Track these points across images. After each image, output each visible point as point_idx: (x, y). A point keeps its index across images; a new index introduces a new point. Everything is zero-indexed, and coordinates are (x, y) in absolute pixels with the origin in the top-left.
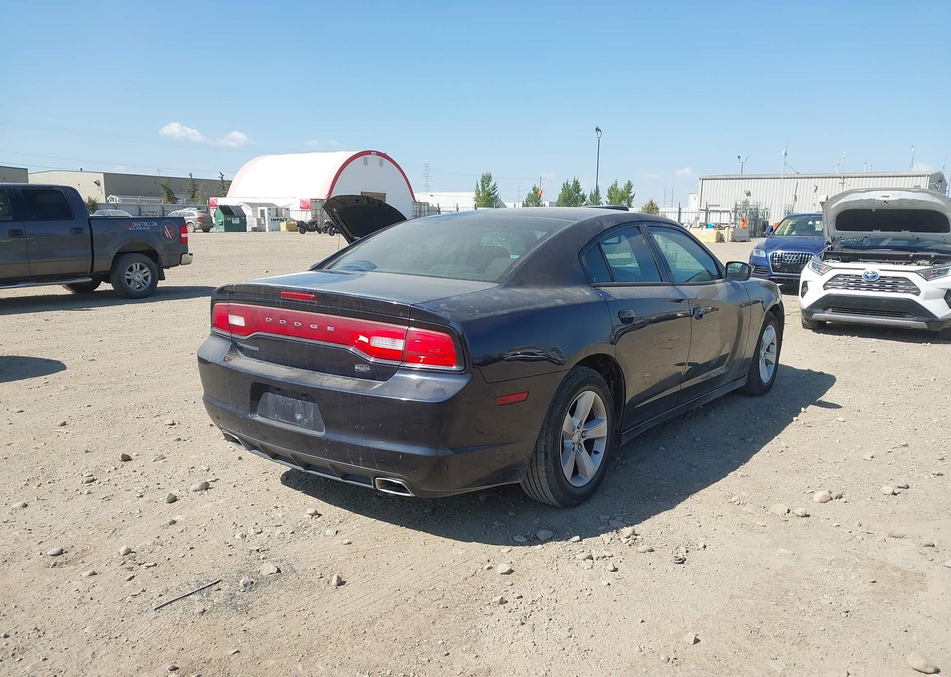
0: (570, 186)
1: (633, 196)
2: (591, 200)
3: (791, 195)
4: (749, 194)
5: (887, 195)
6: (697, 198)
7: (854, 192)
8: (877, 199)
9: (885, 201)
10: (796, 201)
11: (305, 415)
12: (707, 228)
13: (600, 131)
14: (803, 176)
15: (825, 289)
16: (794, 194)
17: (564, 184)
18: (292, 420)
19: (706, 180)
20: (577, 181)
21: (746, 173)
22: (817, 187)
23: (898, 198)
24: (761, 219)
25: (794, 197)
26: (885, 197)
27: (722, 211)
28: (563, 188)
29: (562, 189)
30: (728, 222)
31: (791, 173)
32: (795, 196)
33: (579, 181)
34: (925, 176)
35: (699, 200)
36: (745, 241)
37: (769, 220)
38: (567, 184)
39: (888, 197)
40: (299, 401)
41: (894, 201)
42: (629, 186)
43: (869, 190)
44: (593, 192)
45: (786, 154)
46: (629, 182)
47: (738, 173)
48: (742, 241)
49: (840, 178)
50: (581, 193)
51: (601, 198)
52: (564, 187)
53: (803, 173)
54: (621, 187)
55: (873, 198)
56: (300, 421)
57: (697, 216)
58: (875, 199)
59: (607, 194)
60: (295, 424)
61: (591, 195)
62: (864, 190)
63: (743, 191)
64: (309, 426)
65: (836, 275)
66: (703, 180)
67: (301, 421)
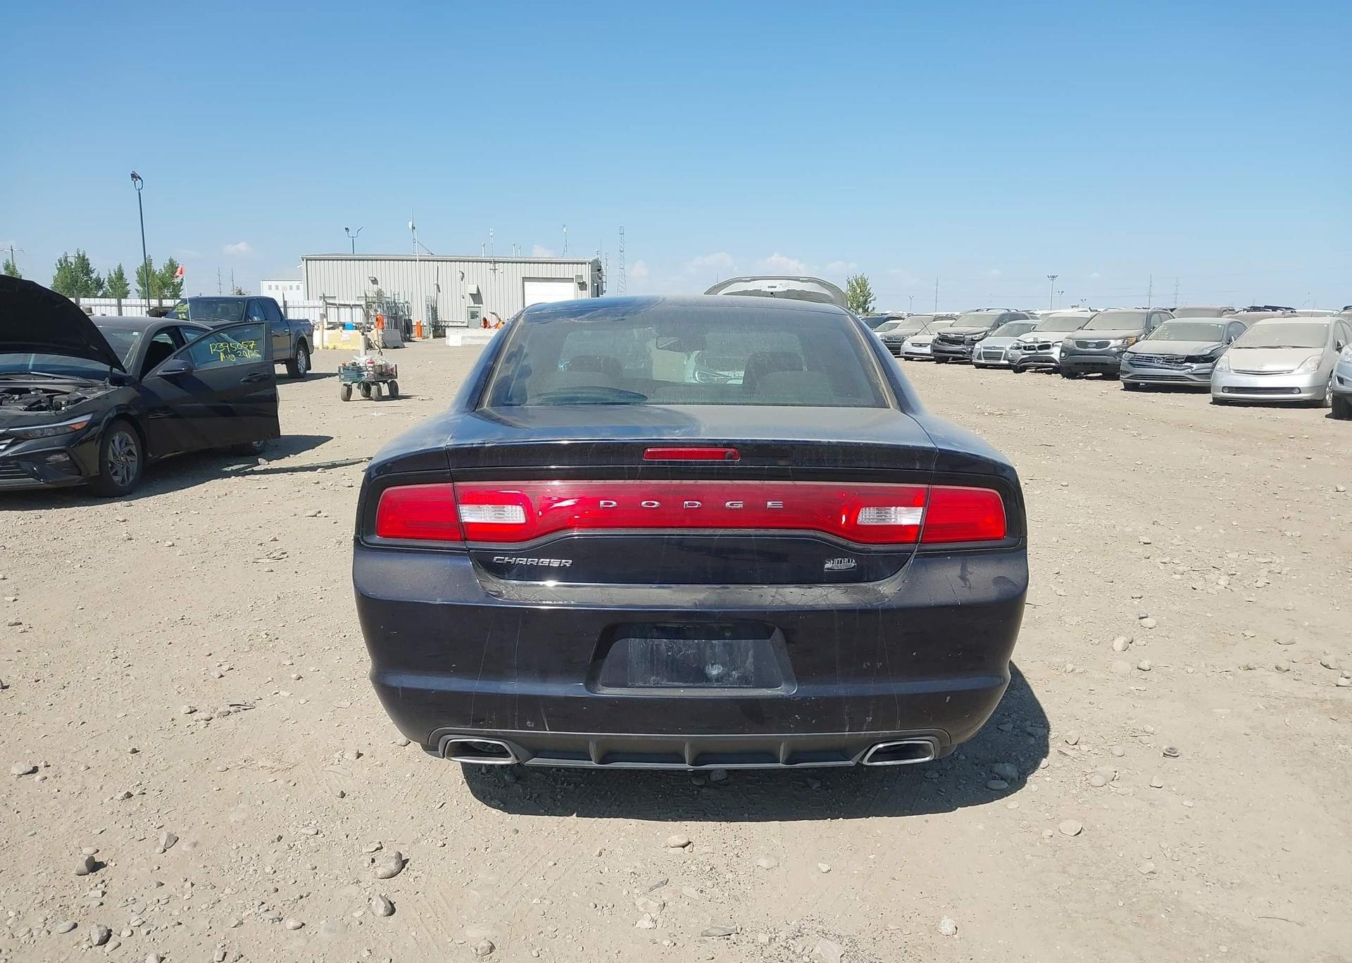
0: (72, 264)
1: (182, 283)
2: (111, 287)
3: (432, 285)
4: (375, 281)
6: (301, 286)
8: (763, 290)
10: (439, 291)
11: (731, 664)
12: (344, 329)
13: (140, 178)
14: (439, 258)
16: (436, 282)
17: (60, 261)
18: (700, 678)
19: (311, 260)
20: (84, 256)
21: (359, 252)
22: (463, 273)
23: (785, 289)
24: (401, 317)
25: (436, 286)
26: (773, 287)
27: (353, 305)
28: (59, 266)
29: (58, 269)
30: (362, 321)
31: (425, 255)
32: (438, 286)
33: (86, 257)
34: (585, 263)
35: (304, 289)
36: (398, 347)
37: (411, 318)
38: (66, 261)
39: (775, 287)
40: (713, 642)
42: (172, 267)
43: (754, 279)
44: (113, 275)
45: (414, 228)
46: (171, 260)
47: (348, 251)
48: (395, 348)
49: (490, 262)
50: (94, 276)
51: (128, 284)
52: (61, 265)
53: (438, 254)
54: (158, 267)
56: (719, 679)
57: (322, 312)
59: (137, 278)
60: (710, 684)
61: (109, 279)
63: (367, 279)
64: (744, 682)
66: (307, 260)
67: (722, 677)
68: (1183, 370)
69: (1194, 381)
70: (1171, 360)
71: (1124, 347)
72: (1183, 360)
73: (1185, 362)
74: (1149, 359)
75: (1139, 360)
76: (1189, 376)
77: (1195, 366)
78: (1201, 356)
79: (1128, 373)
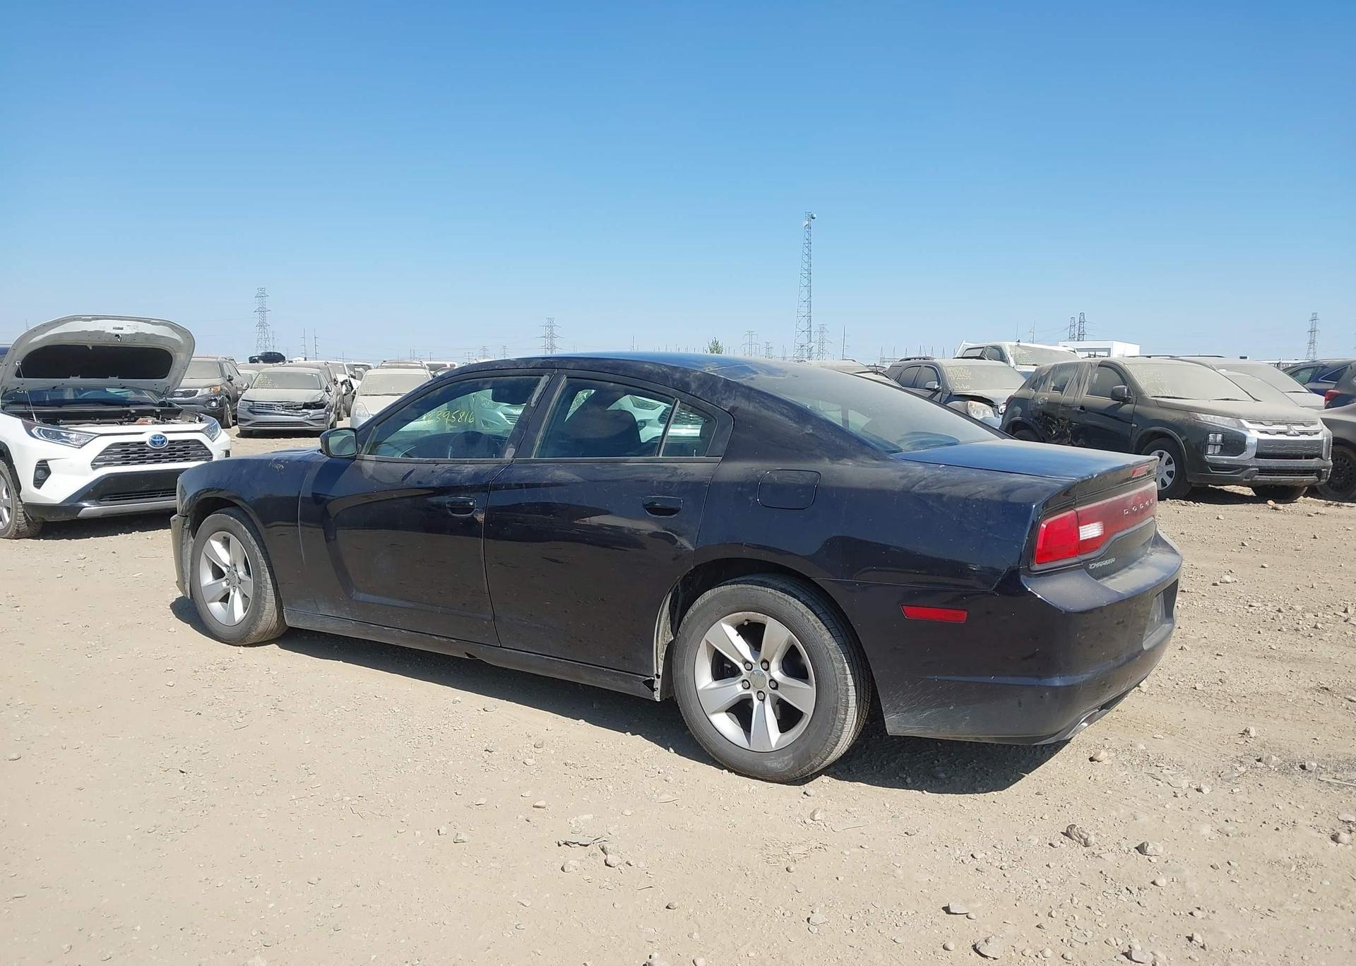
5: (121, 327)
7: (75, 320)
8: (107, 331)
9: (117, 336)
15: (94, 469)
23: (134, 332)
26: (118, 329)
39: (122, 329)
41: (128, 335)
43: (97, 318)
55: (102, 330)
58: (104, 331)
62: (90, 318)
65: (110, 446)
68: (303, 416)
69: (311, 425)
70: (290, 407)
71: (212, 396)
72: (301, 407)
73: (303, 408)
74: (270, 406)
75: (254, 408)
76: (307, 422)
77: (311, 412)
78: (314, 403)
79: (249, 420)
